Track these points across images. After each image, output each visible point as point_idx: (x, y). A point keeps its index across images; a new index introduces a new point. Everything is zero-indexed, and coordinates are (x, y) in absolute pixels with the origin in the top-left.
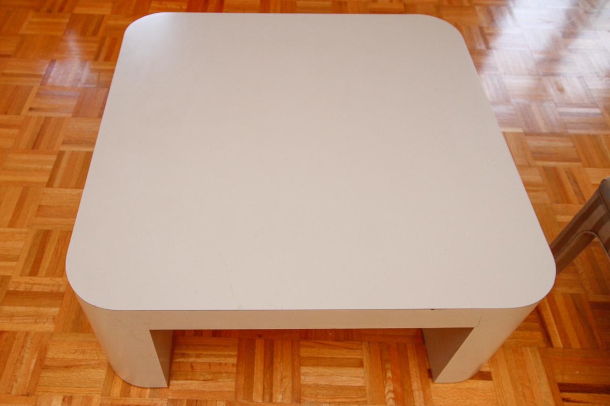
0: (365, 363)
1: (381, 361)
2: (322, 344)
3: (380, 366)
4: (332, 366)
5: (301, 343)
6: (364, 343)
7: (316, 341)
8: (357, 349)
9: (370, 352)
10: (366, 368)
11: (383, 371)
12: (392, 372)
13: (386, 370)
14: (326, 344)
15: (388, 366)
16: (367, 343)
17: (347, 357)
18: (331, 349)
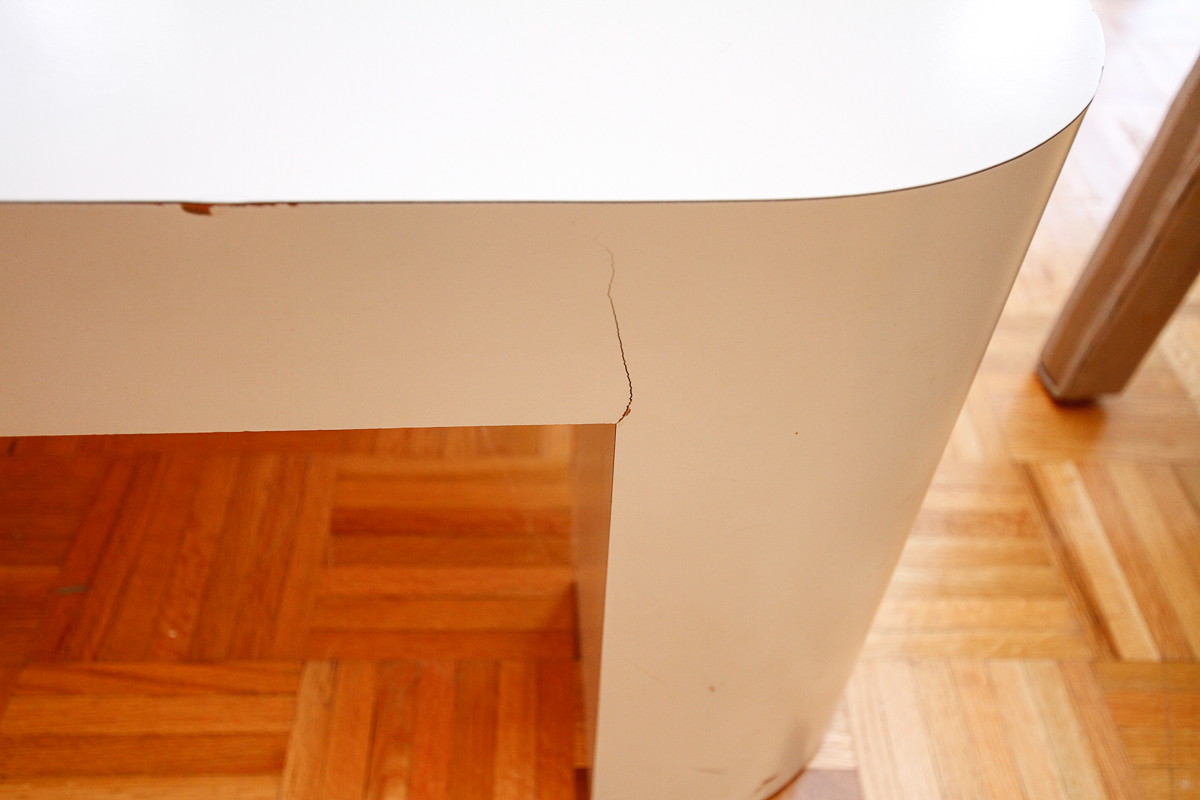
0: (297, 754)
1: (373, 739)
2: (119, 675)
3: (362, 764)
4: (139, 773)
5: (27, 676)
6: (311, 668)
7: (99, 666)
8: (273, 693)
9: (329, 705)
10: (294, 776)
11: (367, 786)
12: (409, 785)
13: (384, 780)
14: (137, 678)
15: (400, 762)
16: (325, 668)
17: (220, 728)
18: (154, 695)
